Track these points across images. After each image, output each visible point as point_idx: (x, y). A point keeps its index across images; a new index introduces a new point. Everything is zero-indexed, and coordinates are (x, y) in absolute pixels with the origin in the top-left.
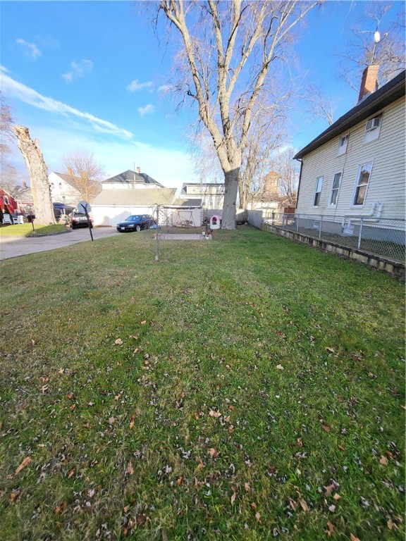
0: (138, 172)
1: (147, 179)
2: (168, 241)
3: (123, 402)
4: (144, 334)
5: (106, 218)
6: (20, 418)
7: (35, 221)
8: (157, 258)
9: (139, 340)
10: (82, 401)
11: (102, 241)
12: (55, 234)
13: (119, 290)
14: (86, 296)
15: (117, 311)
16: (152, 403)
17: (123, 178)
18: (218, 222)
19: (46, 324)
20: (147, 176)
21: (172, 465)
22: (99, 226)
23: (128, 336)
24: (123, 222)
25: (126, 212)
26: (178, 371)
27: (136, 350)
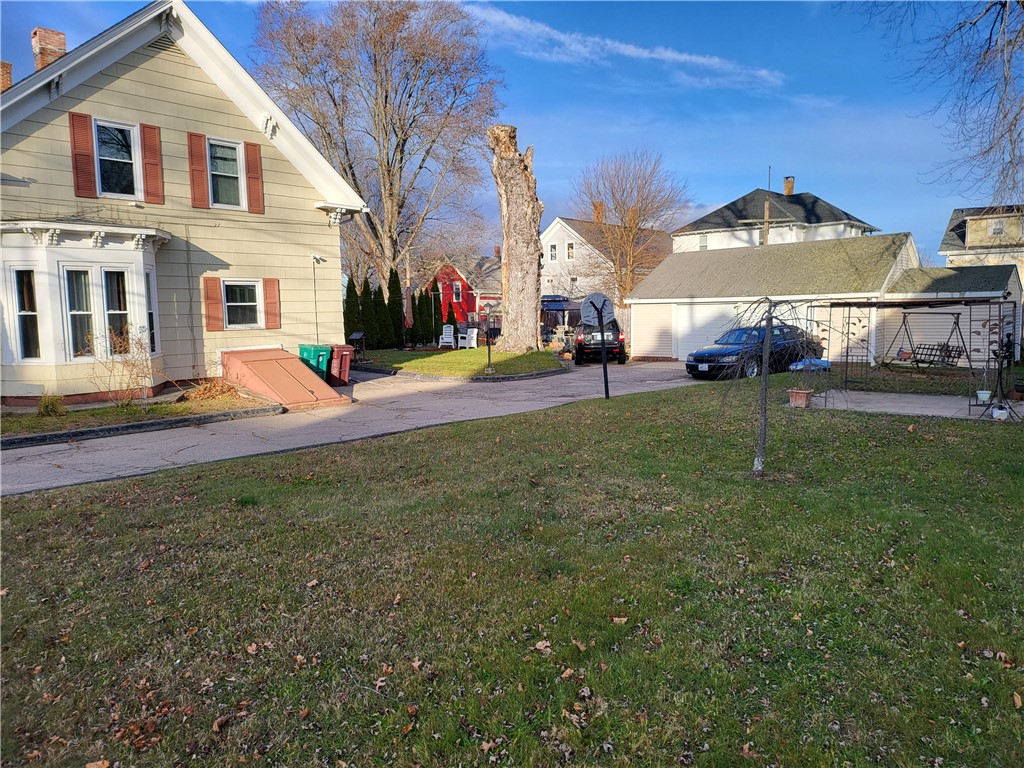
0: (785, 193)
1: (810, 210)
2: (833, 413)
3: (493, 758)
4: (607, 646)
5: (665, 336)
6: (331, 711)
7: (499, 340)
8: (758, 466)
9: (587, 654)
10: (424, 726)
11: (631, 400)
12: (531, 376)
13: (608, 532)
14: (526, 533)
15: (576, 580)
17: (736, 215)
19: (430, 572)
20: (816, 200)
22: (644, 359)
23: (567, 640)
24: (709, 346)
25: (722, 317)
26: (638, 749)
27: (569, 672)
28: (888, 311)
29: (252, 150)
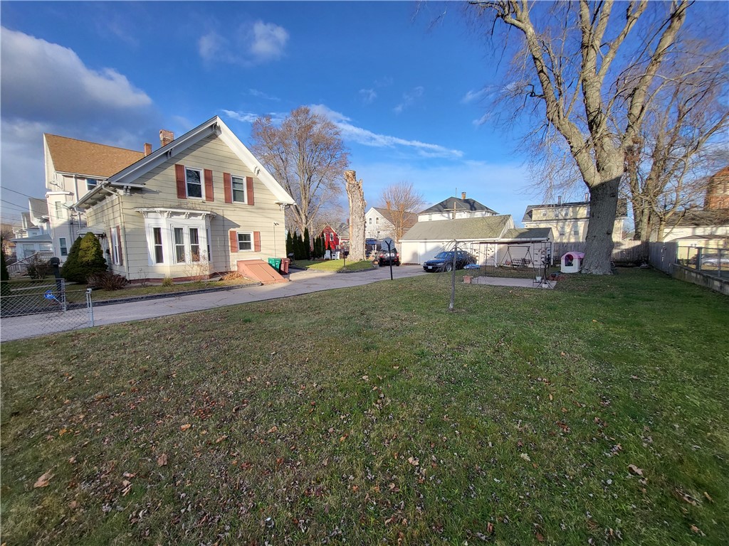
0: (462, 198)
1: (472, 206)
2: (481, 286)
3: (345, 422)
4: (391, 378)
5: (415, 255)
6: (281, 404)
7: (348, 256)
8: (451, 306)
9: (383, 381)
10: (318, 409)
11: (401, 280)
12: (361, 271)
13: (391, 333)
14: (359, 334)
15: (378, 352)
16: (366, 432)
17: (443, 207)
18: (576, 262)
19: (320, 349)
20: (474, 202)
21: (355, 477)
22: (406, 264)
23: (375, 375)
24: (432, 259)
25: (437, 248)
26: (403, 418)
27: (375, 388)
28: (502, 245)
29: (250, 181)
